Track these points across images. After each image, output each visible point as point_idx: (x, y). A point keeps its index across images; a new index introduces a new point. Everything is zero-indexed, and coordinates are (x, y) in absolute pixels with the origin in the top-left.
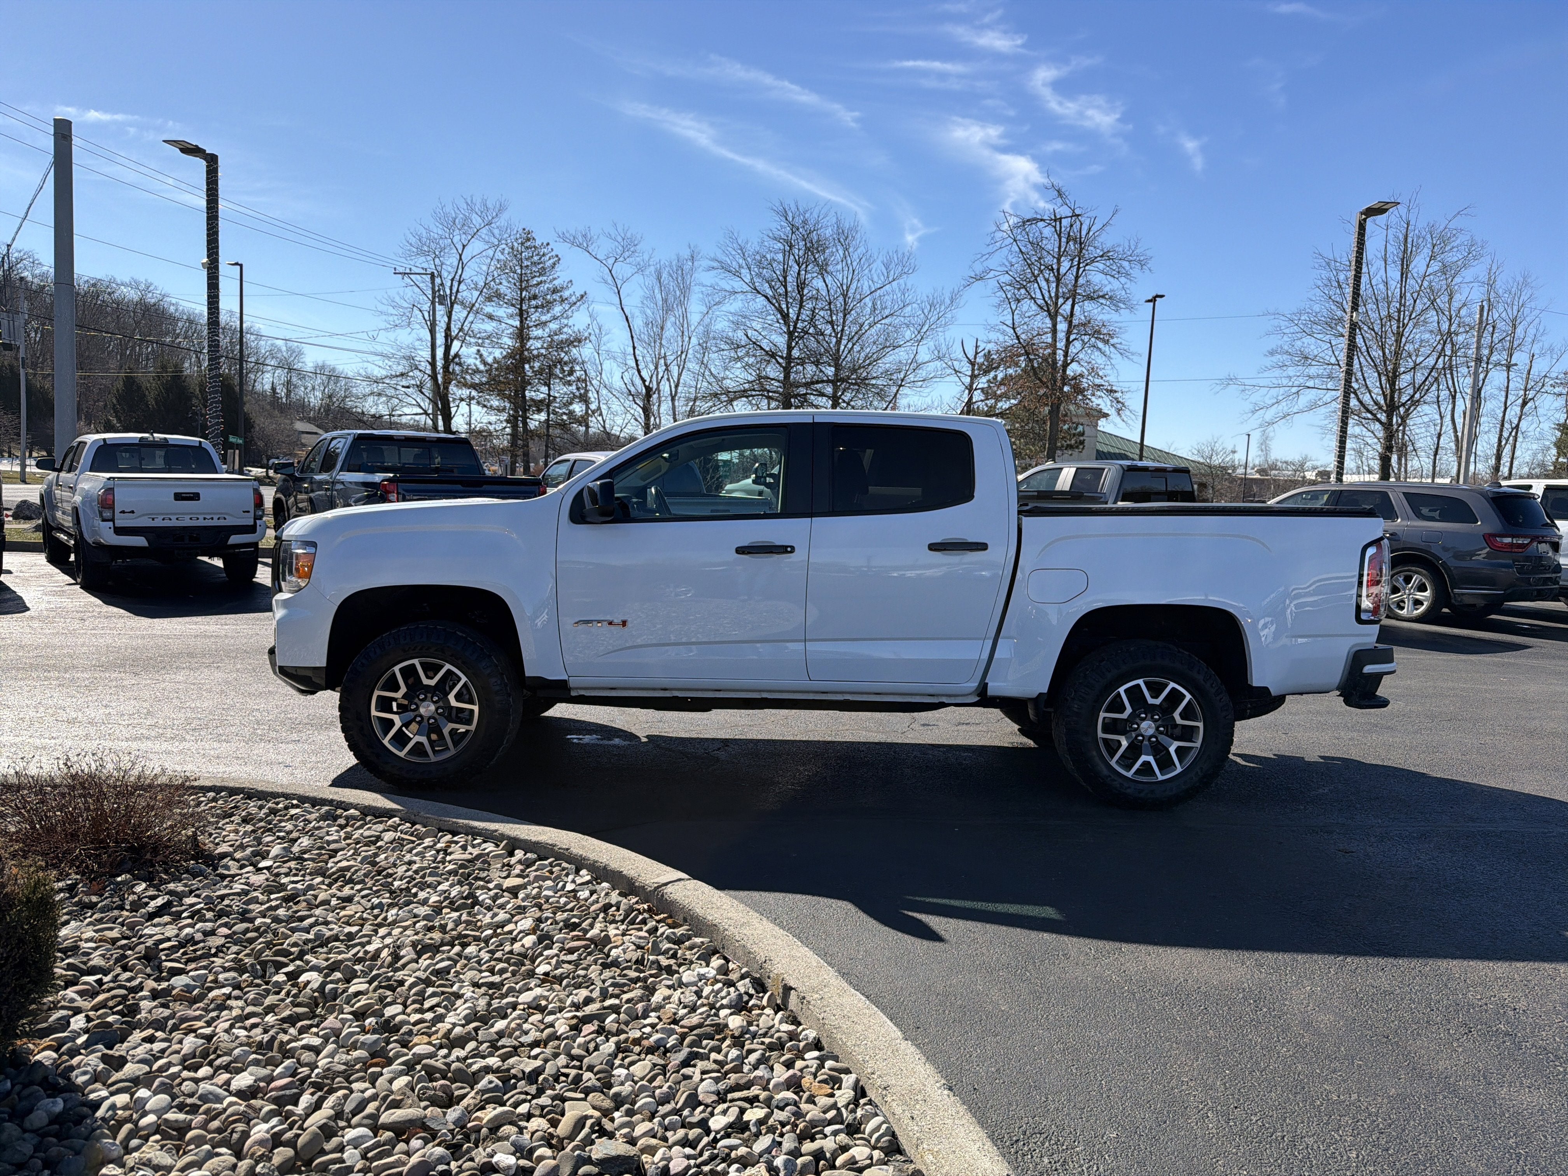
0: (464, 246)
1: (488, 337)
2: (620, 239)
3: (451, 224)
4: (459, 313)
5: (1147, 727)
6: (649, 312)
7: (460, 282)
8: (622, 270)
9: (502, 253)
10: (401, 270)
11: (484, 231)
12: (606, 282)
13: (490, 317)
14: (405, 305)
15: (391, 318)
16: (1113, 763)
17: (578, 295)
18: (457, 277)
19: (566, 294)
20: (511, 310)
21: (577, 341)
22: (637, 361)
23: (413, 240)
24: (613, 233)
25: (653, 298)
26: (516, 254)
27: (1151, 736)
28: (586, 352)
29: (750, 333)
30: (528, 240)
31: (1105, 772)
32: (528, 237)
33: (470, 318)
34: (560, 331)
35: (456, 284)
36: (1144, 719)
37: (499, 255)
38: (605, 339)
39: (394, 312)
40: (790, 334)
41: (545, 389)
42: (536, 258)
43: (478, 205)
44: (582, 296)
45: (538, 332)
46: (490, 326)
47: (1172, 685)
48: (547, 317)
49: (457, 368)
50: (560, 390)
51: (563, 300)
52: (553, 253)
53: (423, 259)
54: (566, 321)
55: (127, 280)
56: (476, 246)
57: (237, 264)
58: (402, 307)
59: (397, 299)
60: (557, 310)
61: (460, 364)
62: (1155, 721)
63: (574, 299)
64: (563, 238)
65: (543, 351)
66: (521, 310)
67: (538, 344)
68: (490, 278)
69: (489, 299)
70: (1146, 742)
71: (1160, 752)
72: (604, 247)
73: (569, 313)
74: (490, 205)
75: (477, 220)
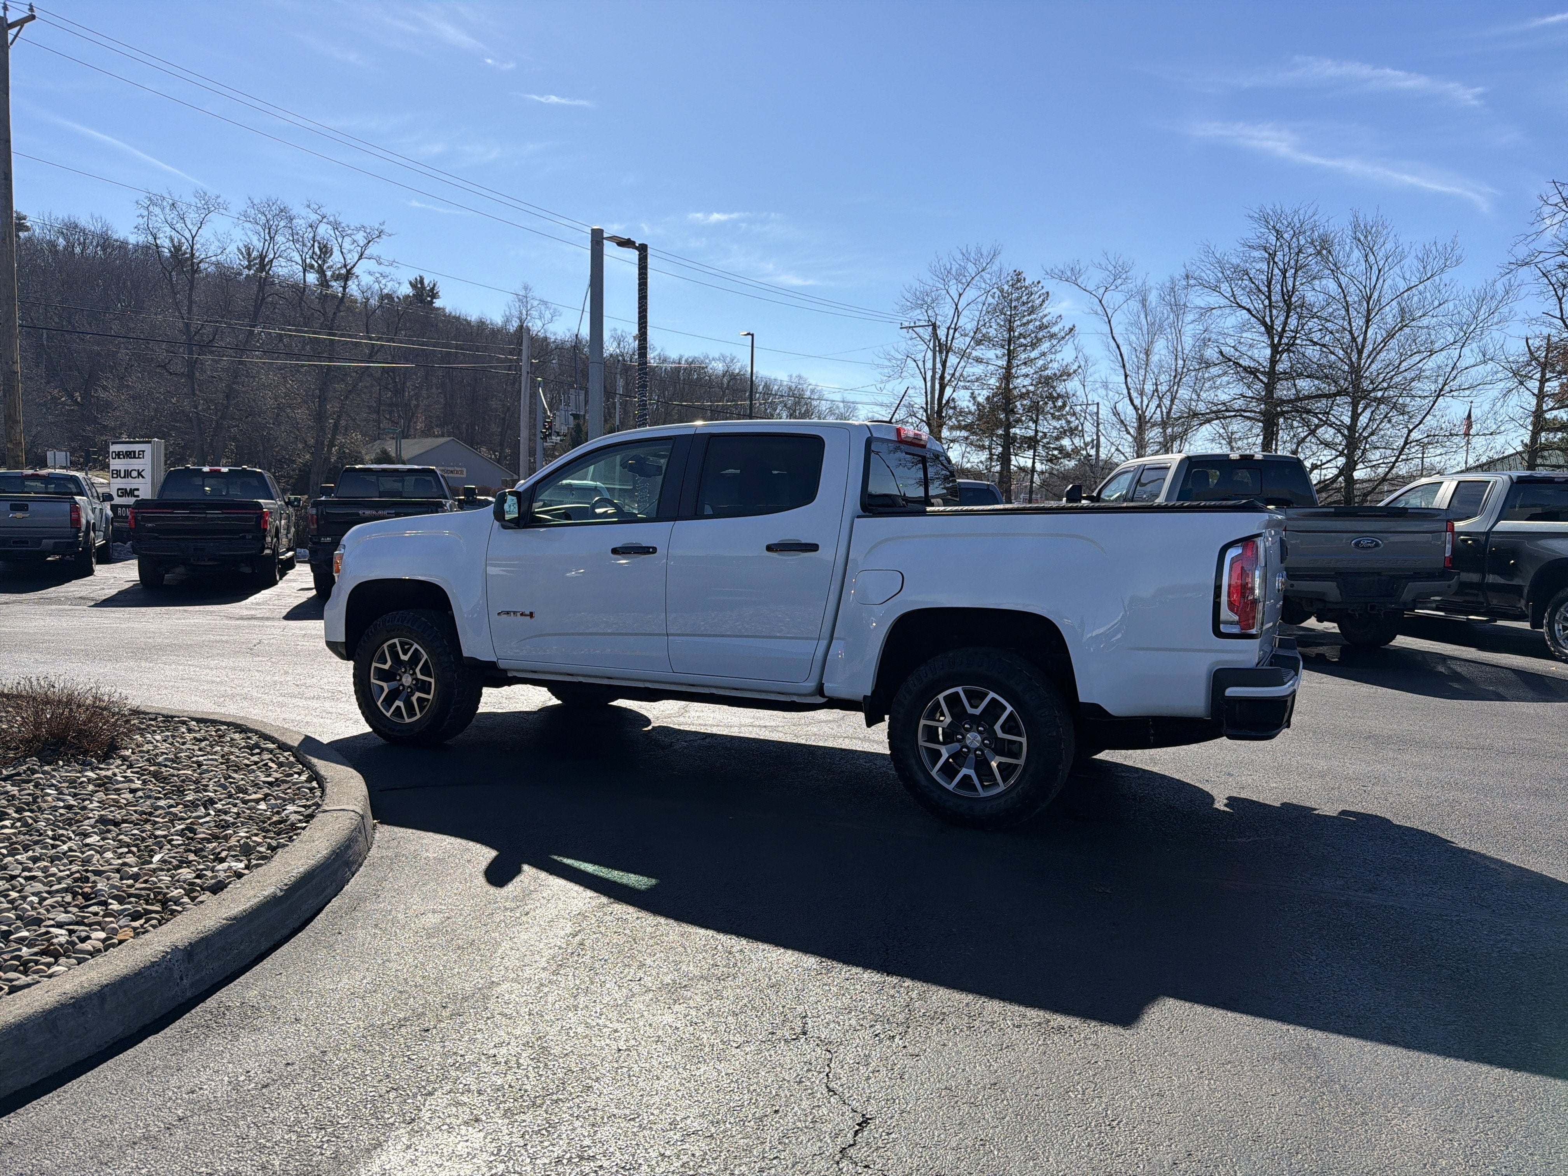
0: (960, 295)
1: (977, 380)
2: (1111, 268)
3: (945, 275)
4: (952, 360)
5: (973, 739)
6: (1133, 338)
7: (955, 330)
8: (1113, 298)
9: (993, 297)
10: (906, 324)
11: (977, 278)
12: (1096, 313)
13: (979, 360)
14: (900, 357)
15: (886, 370)
16: (934, 773)
17: (1067, 329)
18: (953, 326)
19: (1055, 329)
20: (1000, 352)
21: (1065, 374)
22: (1128, 389)
23: (908, 295)
24: (1104, 262)
25: (1137, 324)
26: (1004, 295)
27: (976, 749)
28: (1072, 385)
29: (1223, 348)
30: (1019, 281)
31: (923, 782)
32: (1018, 277)
33: (962, 364)
34: (1045, 368)
35: (951, 331)
36: (968, 731)
37: (990, 300)
38: (1091, 370)
39: (887, 363)
40: (1275, 348)
41: (1032, 425)
42: (1025, 298)
43: (973, 254)
44: (1071, 330)
45: (1024, 370)
46: (978, 370)
47: (992, 695)
48: (1033, 355)
49: (951, 412)
50: (1048, 426)
51: (1052, 336)
52: (1044, 291)
53: (918, 311)
54: (1053, 356)
55: (717, 356)
56: (971, 294)
57: (749, 334)
58: (897, 359)
59: (893, 352)
60: (1045, 346)
61: (954, 408)
62: (980, 732)
63: (1063, 334)
64: (1051, 274)
65: (1031, 388)
66: (1009, 350)
67: (1027, 382)
68: (981, 323)
69: (979, 343)
70: (972, 755)
71: (982, 766)
72: (1093, 278)
73: (1058, 348)
74: (985, 253)
75: (972, 269)
